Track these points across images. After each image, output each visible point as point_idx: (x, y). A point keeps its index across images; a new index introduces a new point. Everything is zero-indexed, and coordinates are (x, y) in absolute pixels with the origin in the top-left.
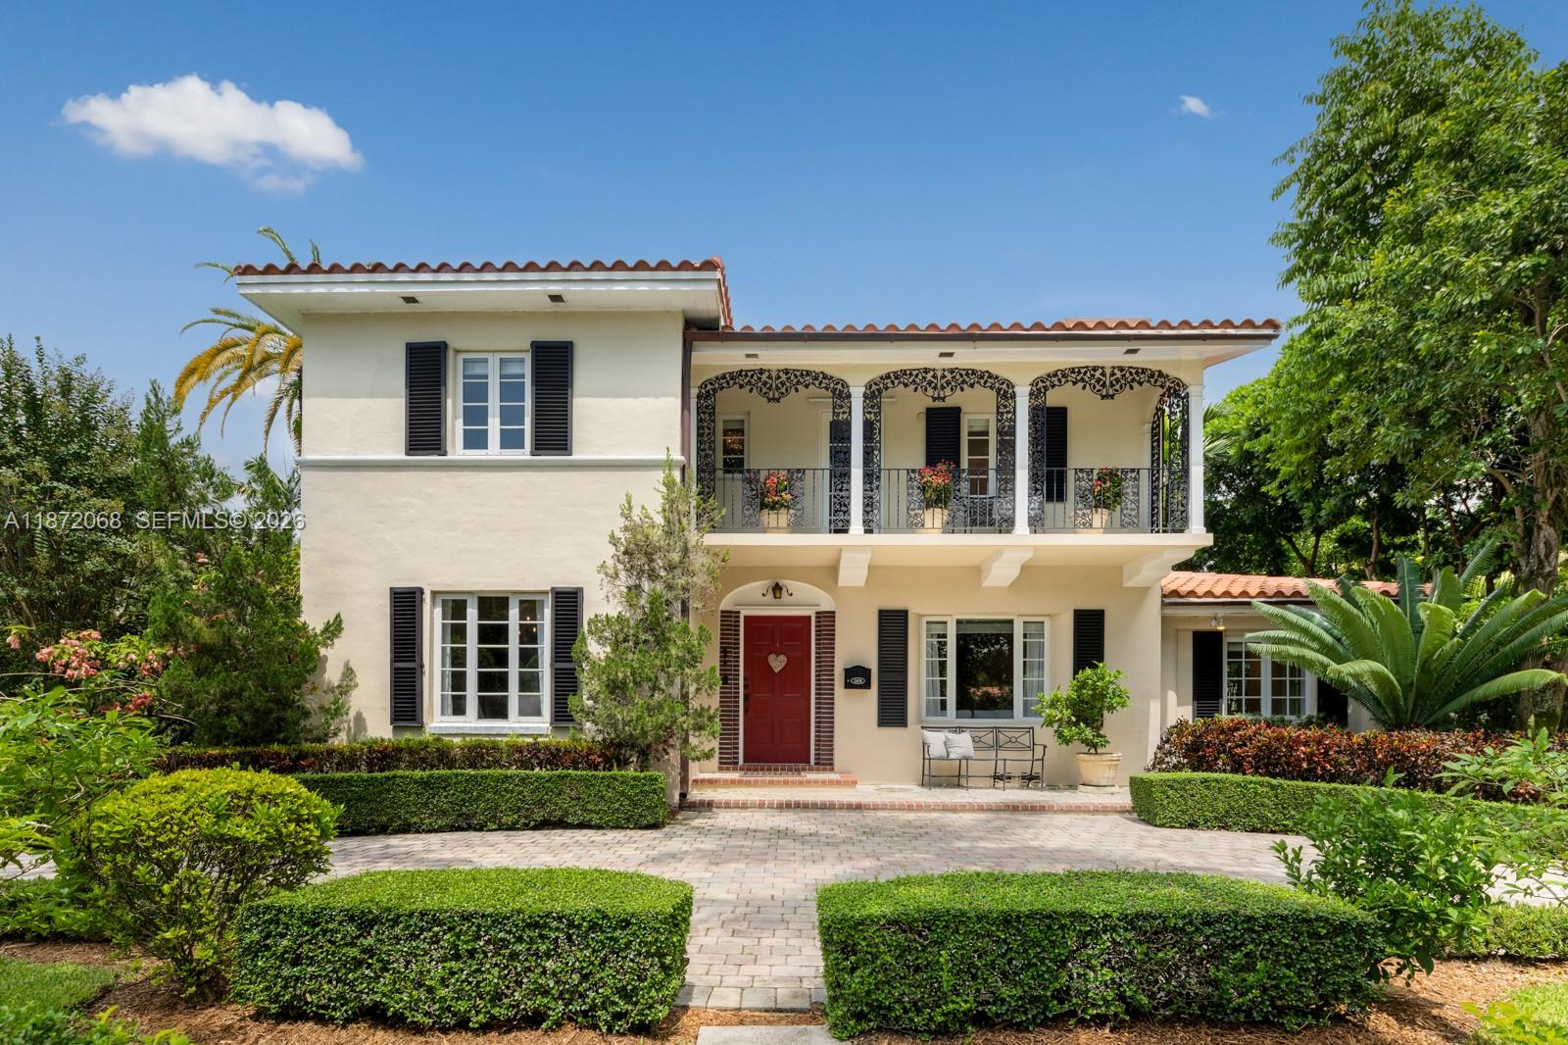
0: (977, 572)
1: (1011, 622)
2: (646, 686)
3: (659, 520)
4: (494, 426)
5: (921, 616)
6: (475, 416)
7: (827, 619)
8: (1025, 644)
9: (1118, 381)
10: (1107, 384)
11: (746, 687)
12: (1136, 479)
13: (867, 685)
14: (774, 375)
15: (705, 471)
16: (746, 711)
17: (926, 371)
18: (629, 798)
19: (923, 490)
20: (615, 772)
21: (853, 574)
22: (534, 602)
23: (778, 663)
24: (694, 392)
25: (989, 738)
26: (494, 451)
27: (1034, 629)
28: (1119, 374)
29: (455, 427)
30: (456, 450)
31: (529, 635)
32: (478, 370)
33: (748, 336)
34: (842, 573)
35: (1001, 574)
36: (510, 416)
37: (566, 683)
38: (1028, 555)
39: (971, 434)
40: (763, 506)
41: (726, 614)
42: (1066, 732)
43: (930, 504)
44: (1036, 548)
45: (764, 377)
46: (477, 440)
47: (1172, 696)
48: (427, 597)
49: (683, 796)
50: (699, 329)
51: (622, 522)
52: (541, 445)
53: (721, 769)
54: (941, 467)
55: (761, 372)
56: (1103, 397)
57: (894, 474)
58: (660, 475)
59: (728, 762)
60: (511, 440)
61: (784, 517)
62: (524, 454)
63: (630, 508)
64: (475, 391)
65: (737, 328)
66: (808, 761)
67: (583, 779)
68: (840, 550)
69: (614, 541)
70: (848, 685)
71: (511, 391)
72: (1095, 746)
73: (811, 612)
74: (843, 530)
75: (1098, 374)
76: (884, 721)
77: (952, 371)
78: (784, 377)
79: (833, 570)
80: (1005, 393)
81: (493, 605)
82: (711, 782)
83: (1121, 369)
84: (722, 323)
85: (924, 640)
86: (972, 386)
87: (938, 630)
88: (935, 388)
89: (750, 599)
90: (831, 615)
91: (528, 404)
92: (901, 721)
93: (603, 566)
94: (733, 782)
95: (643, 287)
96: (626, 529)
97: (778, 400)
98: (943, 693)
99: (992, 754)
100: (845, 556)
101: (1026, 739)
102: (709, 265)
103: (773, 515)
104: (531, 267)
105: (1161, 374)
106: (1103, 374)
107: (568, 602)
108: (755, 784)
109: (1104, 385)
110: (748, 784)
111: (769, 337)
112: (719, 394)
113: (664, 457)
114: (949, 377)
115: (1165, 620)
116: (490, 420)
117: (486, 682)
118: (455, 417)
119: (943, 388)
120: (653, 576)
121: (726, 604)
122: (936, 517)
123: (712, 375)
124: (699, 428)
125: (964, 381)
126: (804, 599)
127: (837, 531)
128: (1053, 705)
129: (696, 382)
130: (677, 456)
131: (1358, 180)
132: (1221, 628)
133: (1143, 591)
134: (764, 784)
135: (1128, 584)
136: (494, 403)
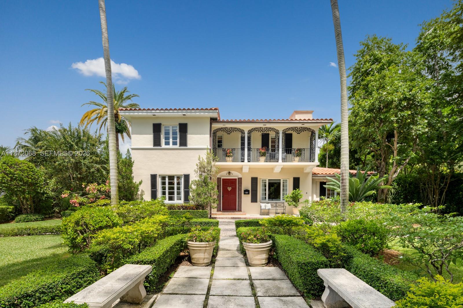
0: (273, 169)
1: (280, 180)
2: (204, 194)
3: (206, 160)
4: (171, 141)
5: (260, 179)
6: (167, 138)
7: (240, 179)
8: (283, 185)
9: (301, 130)
10: (299, 131)
11: (222, 194)
12: (304, 151)
13: (249, 194)
14: (229, 128)
15: (214, 149)
16: (223, 199)
17: (261, 128)
18: (201, 215)
19: (260, 153)
20: (198, 210)
21: (245, 170)
22: (179, 177)
23: (229, 189)
24: (212, 132)
25: (275, 205)
26: (171, 146)
27: (285, 181)
28: (301, 129)
29: (163, 141)
30: (163, 146)
31: (178, 184)
32: (167, 129)
33: (223, 122)
34: (243, 170)
35: (277, 170)
36: (175, 138)
37: (187, 194)
38: (282, 167)
39: (272, 139)
40: (226, 156)
41: (218, 178)
42: (290, 203)
43: (262, 156)
44: (283, 165)
45: (227, 129)
46: (167, 143)
47: (315, 196)
48: (158, 176)
49: (210, 216)
50: (213, 120)
51: (199, 161)
52: (181, 145)
53: (217, 212)
54: (264, 148)
55: (226, 128)
56: (298, 133)
57: (254, 150)
58: (205, 151)
59: (219, 210)
60: (175, 143)
61: (231, 159)
62: (178, 146)
63: (200, 158)
64: (167, 133)
65: (221, 120)
66: (236, 210)
67: (193, 212)
68: (243, 165)
69: (197, 165)
70: (245, 194)
71: (174, 133)
72: (296, 206)
73: (237, 178)
74: (243, 161)
75: (297, 129)
76: (252, 201)
77: (266, 128)
78: (231, 129)
79: (241, 169)
80: (277, 132)
81: (171, 178)
82: (216, 214)
83: (301, 127)
84: (218, 119)
85: (261, 184)
86: (270, 131)
87: (264, 181)
88: (263, 131)
89: (224, 175)
90: (241, 179)
91: (178, 136)
92: (256, 201)
93: (195, 170)
94: (220, 214)
95: (202, 113)
96: (199, 163)
97: (230, 134)
98: (265, 195)
99: (275, 208)
100: (243, 166)
101: (282, 205)
102: (216, 109)
103: (229, 158)
104: (180, 109)
105: (310, 129)
106: (298, 129)
107: (187, 177)
108: (225, 214)
109: (298, 131)
110: (223, 214)
111: (228, 122)
112: (217, 132)
113: (206, 147)
114: (265, 129)
115: (313, 179)
116: (170, 139)
117: (170, 193)
118: (163, 139)
119: (264, 131)
120: (204, 172)
121: (218, 176)
122: (263, 159)
123: (216, 129)
124: (213, 140)
125: (269, 130)
126: (235, 175)
127: (242, 162)
128: (287, 198)
129: (213, 130)
130: (209, 147)
131: (363, 78)
132: (325, 181)
133: (308, 173)
134: (227, 214)
135: (304, 172)
136: (171, 136)
